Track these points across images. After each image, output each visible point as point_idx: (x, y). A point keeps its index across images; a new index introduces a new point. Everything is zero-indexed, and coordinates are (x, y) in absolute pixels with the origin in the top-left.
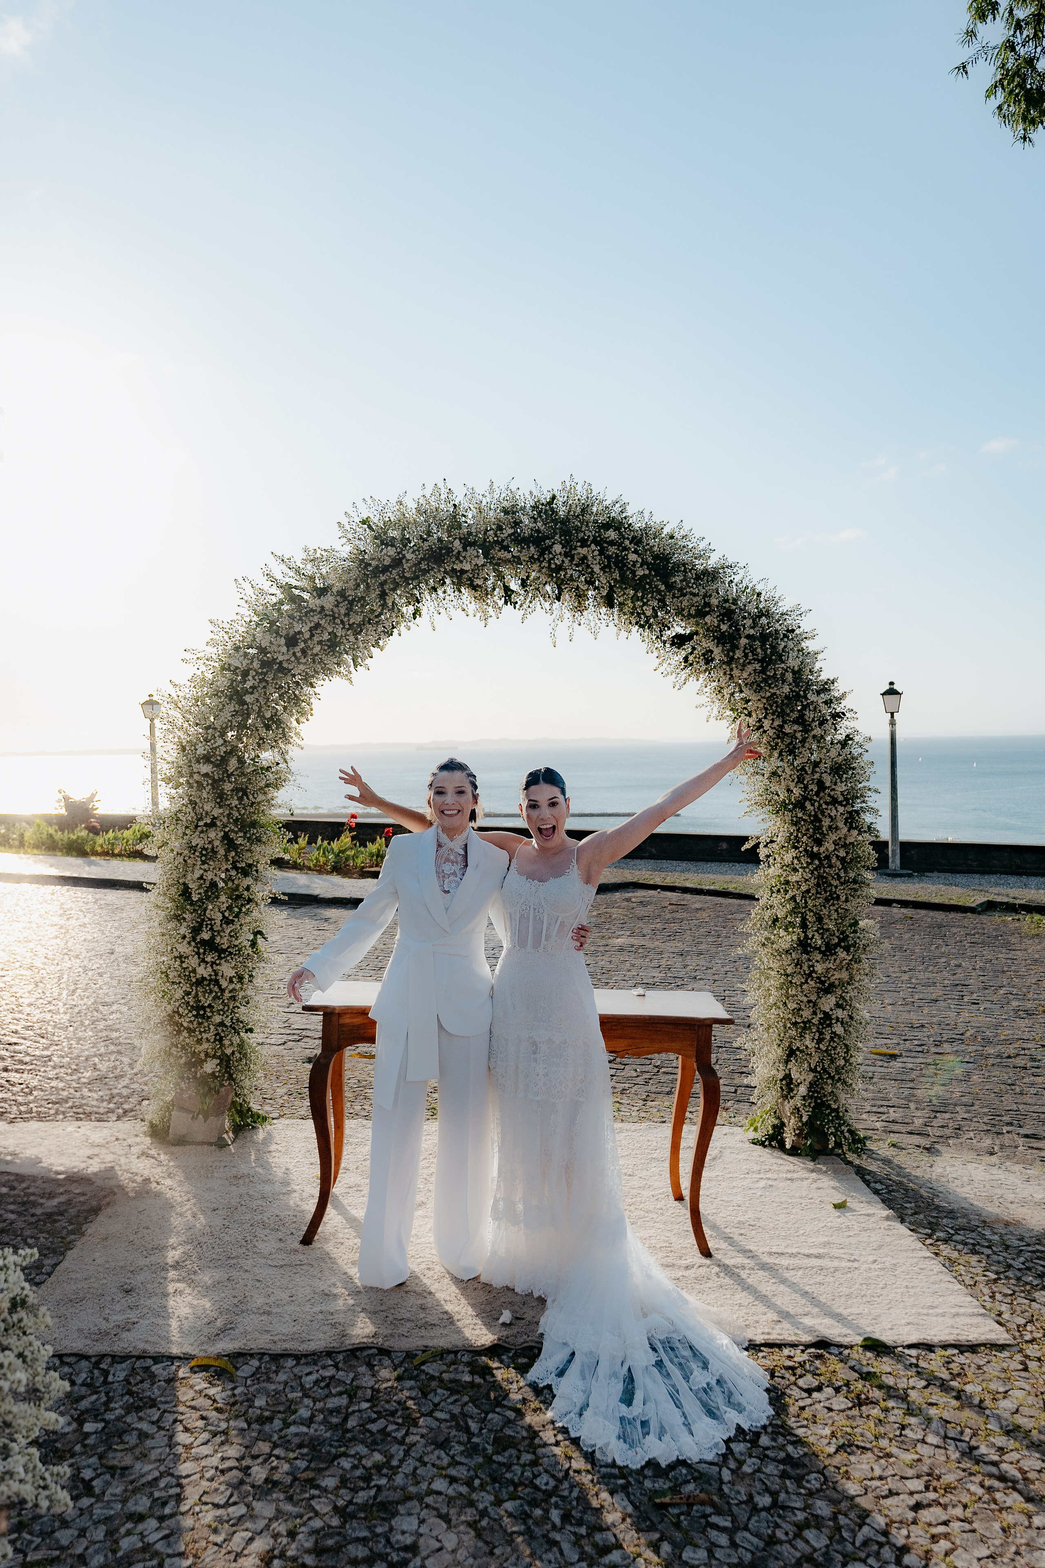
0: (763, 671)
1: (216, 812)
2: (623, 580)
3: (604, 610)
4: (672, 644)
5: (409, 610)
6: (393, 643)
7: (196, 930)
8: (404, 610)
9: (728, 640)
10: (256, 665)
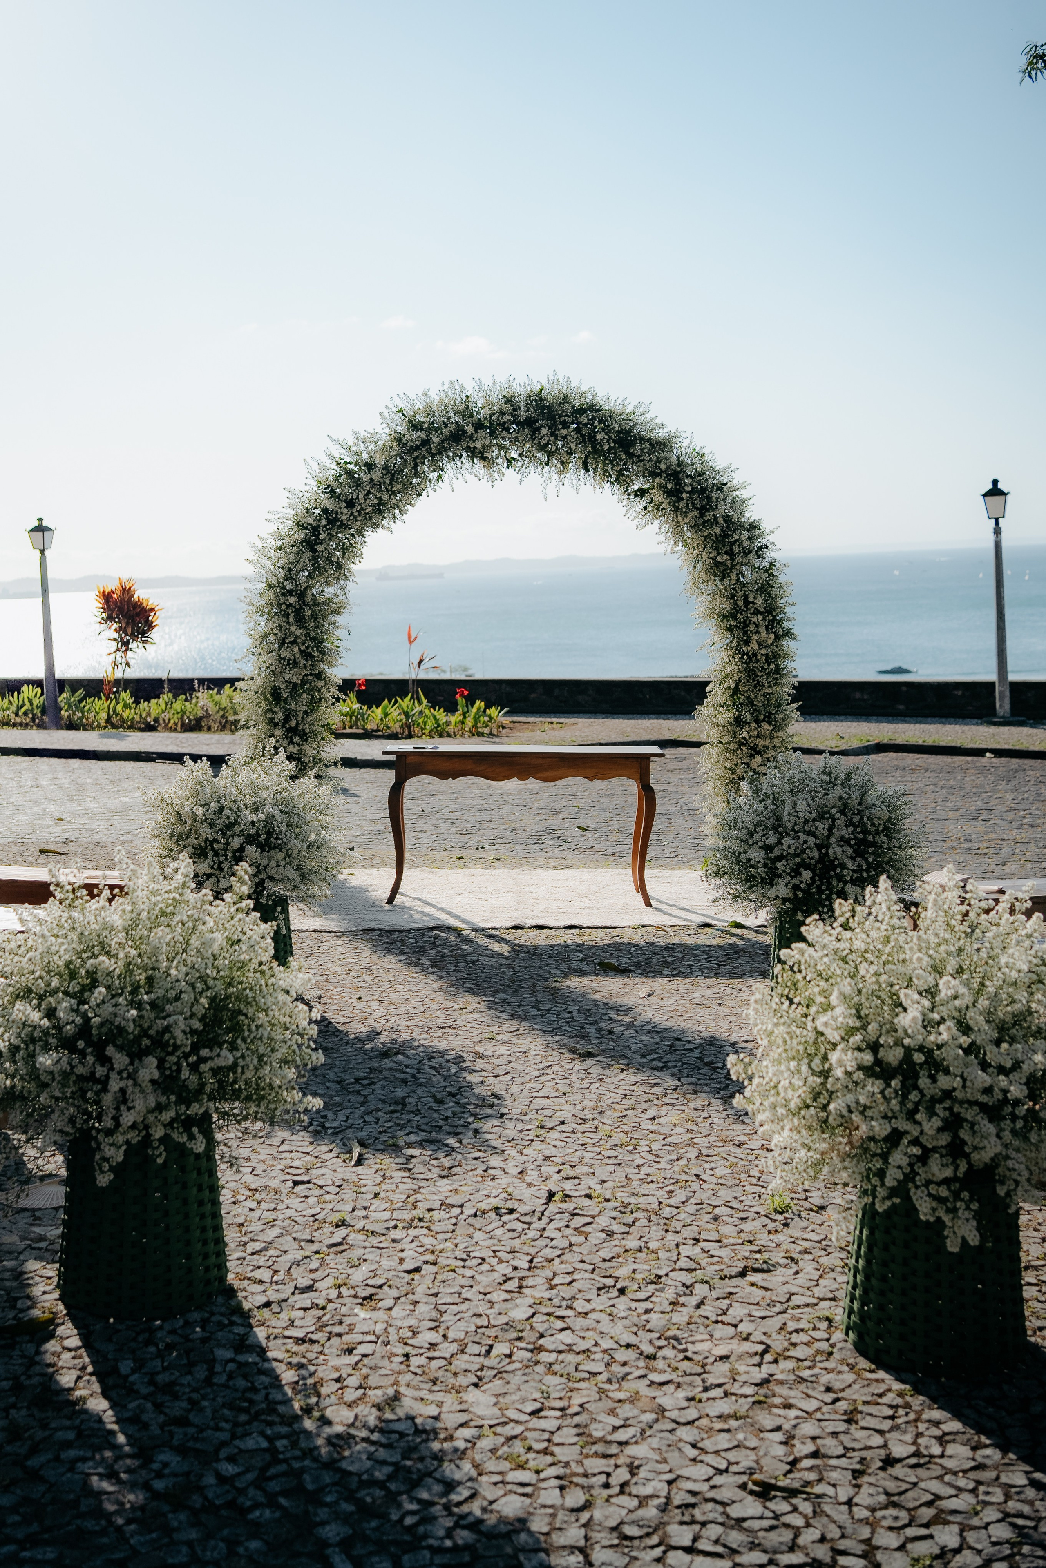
0: (702, 515)
1: (299, 632)
2: (597, 451)
3: (582, 471)
4: (636, 495)
5: (433, 476)
6: (422, 502)
7: (287, 719)
8: (431, 476)
9: (674, 495)
10: (324, 522)
